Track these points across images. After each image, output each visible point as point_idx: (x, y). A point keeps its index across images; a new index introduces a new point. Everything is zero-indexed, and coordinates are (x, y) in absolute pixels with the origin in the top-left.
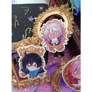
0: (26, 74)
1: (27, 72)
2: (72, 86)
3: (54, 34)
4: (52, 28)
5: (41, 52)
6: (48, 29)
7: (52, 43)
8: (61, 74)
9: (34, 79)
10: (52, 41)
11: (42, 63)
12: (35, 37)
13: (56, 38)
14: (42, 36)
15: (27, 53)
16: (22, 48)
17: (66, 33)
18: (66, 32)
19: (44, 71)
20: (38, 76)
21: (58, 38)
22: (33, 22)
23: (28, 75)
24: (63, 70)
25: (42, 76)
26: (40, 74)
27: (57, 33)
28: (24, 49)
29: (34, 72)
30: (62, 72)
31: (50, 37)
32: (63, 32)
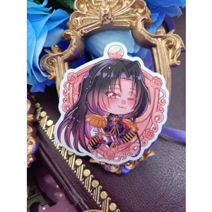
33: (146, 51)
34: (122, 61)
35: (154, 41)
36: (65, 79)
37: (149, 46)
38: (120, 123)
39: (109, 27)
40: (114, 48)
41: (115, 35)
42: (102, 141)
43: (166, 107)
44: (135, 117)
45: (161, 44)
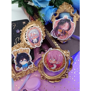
0: (20, 68)
1: (20, 66)
2: (51, 70)
5: (27, 51)
8: (43, 63)
9: (26, 70)
11: (30, 58)
12: (22, 42)
15: (19, 54)
16: (15, 51)
17: (41, 35)
19: (31, 63)
20: (29, 68)
22: (20, 33)
23: (22, 68)
24: (43, 60)
25: (31, 67)
26: (30, 66)
27: (36, 35)
28: (16, 51)
29: (25, 65)
30: (43, 62)
32: (40, 35)
33: (72, 18)
34: (67, 19)
35: (74, 16)
36: (55, 22)
37: (73, 17)
38: (65, 31)
39: (65, 12)
40: (65, 16)
41: (66, 14)
42: (61, 35)
43: (74, 29)
44: (68, 31)
45: (75, 16)
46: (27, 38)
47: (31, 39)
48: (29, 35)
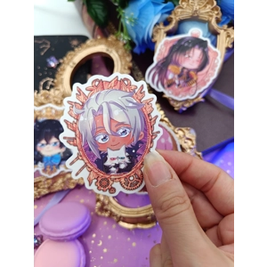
3: (115, 134)
4: (110, 111)
6: (94, 112)
7: (108, 163)
10: (109, 157)
13: (123, 149)
14: (72, 135)
17: (154, 135)
18: (155, 131)
21: (128, 150)
27: (128, 130)
29: (52, 157)
31: (100, 141)
32: (146, 130)
38: (187, 74)
42: (175, 83)
46: (70, 140)
47: (96, 144)
48: (87, 120)
